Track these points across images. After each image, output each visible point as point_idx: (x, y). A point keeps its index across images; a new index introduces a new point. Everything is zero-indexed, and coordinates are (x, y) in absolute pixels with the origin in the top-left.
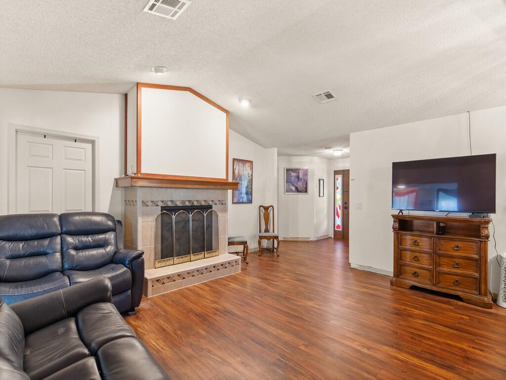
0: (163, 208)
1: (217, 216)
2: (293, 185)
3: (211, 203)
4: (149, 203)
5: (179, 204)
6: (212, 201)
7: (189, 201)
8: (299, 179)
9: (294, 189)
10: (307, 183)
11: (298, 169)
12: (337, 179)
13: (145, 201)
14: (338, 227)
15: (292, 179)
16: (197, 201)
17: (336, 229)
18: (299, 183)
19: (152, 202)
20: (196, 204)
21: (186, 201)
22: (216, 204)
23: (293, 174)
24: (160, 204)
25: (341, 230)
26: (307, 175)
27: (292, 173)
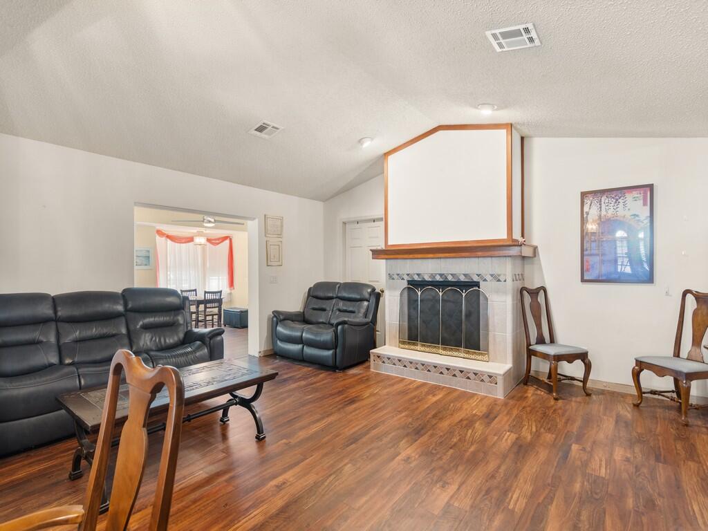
0: (409, 282)
1: (486, 299)
3: (476, 279)
4: (395, 277)
5: (427, 278)
6: (478, 275)
7: (441, 275)
13: (391, 274)
16: (452, 275)
19: (398, 275)
20: (450, 278)
21: (436, 274)
22: (485, 280)
24: (406, 278)
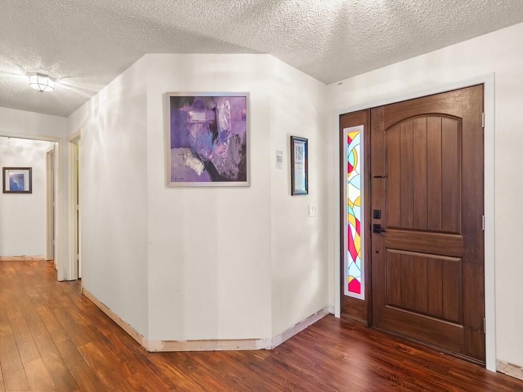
2: (197, 156)
8: (216, 135)
9: (199, 167)
10: (244, 147)
11: (212, 98)
12: (350, 141)
14: (354, 286)
15: (194, 133)
17: (347, 293)
18: (218, 149)
23: (197, 116)
25: (362, 296)
26: (244, 118)
27: (191, 113)
